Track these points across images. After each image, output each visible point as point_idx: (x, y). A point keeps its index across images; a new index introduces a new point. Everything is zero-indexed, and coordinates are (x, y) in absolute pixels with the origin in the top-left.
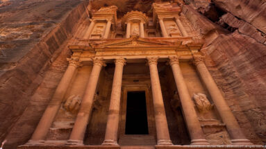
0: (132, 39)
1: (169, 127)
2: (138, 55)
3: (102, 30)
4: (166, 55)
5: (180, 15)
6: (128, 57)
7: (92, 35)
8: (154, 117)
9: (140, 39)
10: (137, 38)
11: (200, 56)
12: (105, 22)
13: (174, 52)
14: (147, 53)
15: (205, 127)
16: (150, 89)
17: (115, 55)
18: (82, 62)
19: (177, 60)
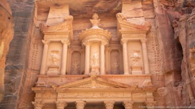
2: (96, 98)
6: (87, 100)
7: (49, 67)
9: (99, 79)
10: (96, 78)
13: (129, 95)
14: (105, 95)
19: (131, 105)
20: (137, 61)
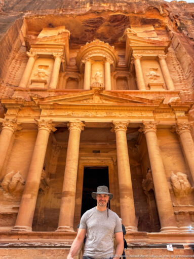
0: (92, 92)
1: (137, 214)
2: (101, 118)
3: (47, 72)
4: (139, 118)
5: (166, 51)
6: (86, 120)
7: (33, 81)
8: (119, 201)
9: (104, 93)
10: (100, 92)
11: (186, 121)
12: (52, 58)
13: (151, 114)
14: (114, 114)
15: (180, 213)
16: (116, 164)
17: (69, 116)
18: (21, 125)
19: (154, 127)
20: (155, 79)
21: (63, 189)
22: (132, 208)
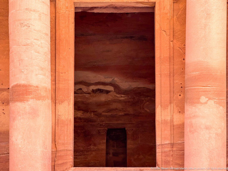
21: (11, 78)
22: (219, 131)
